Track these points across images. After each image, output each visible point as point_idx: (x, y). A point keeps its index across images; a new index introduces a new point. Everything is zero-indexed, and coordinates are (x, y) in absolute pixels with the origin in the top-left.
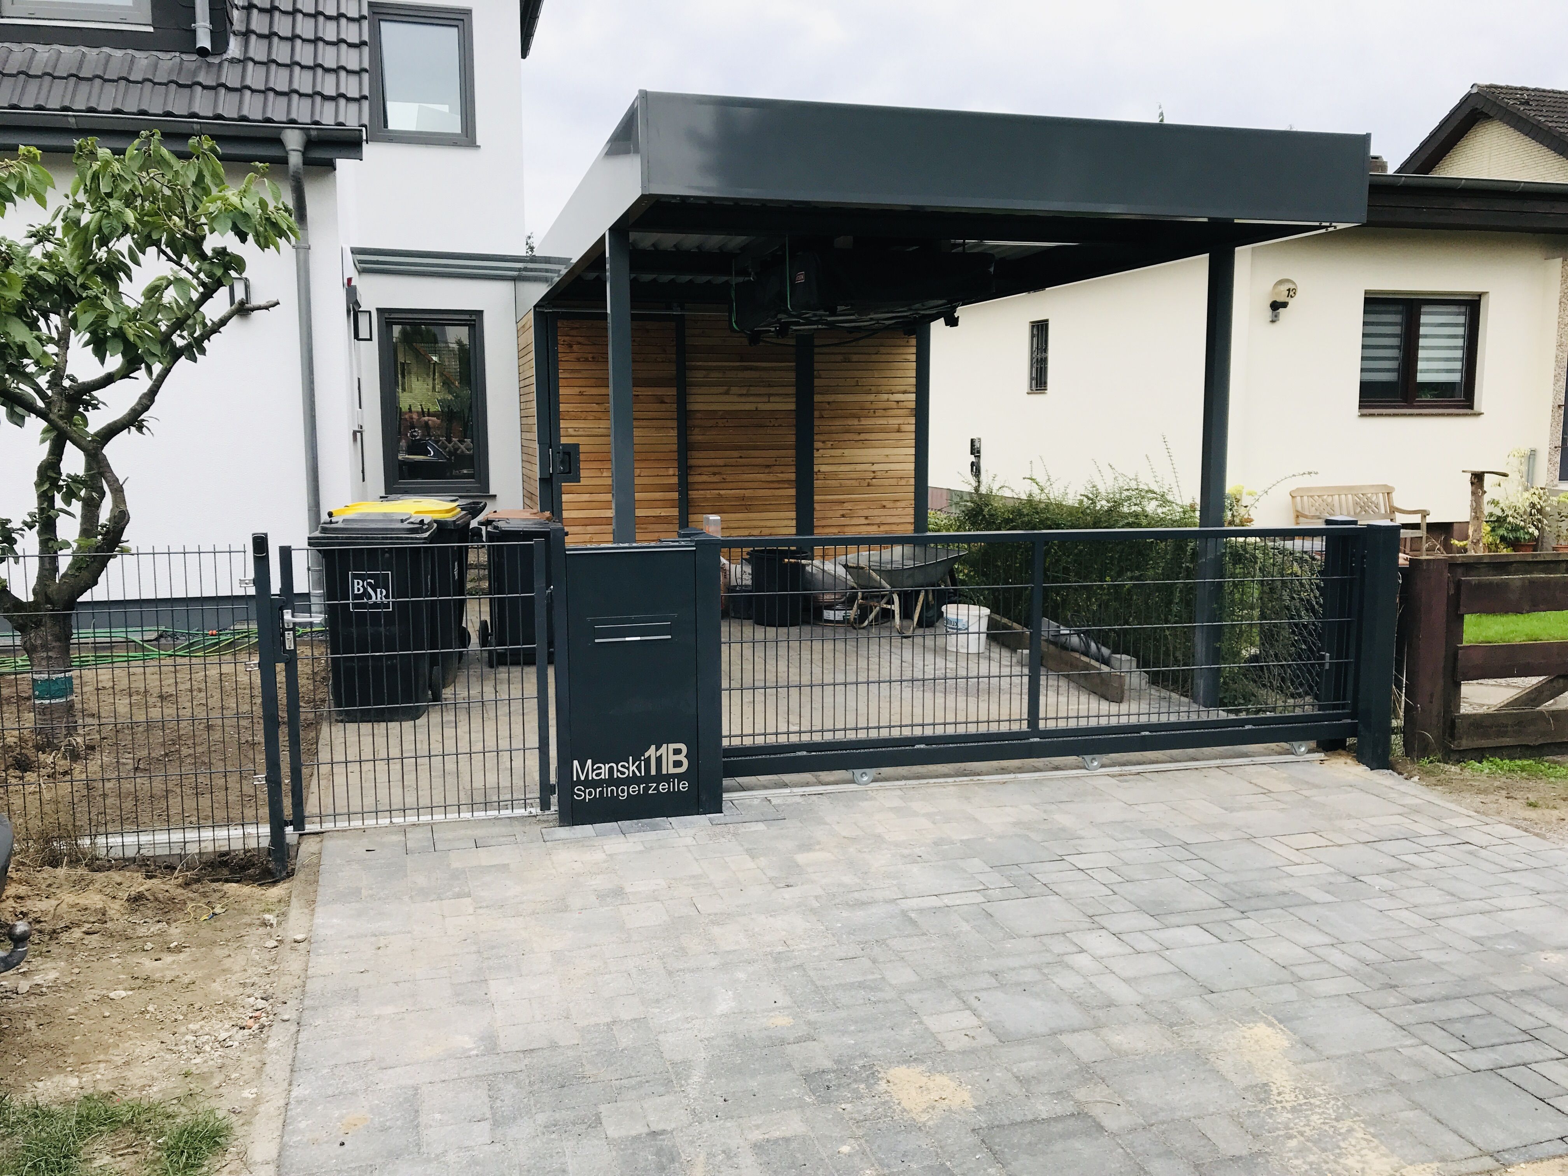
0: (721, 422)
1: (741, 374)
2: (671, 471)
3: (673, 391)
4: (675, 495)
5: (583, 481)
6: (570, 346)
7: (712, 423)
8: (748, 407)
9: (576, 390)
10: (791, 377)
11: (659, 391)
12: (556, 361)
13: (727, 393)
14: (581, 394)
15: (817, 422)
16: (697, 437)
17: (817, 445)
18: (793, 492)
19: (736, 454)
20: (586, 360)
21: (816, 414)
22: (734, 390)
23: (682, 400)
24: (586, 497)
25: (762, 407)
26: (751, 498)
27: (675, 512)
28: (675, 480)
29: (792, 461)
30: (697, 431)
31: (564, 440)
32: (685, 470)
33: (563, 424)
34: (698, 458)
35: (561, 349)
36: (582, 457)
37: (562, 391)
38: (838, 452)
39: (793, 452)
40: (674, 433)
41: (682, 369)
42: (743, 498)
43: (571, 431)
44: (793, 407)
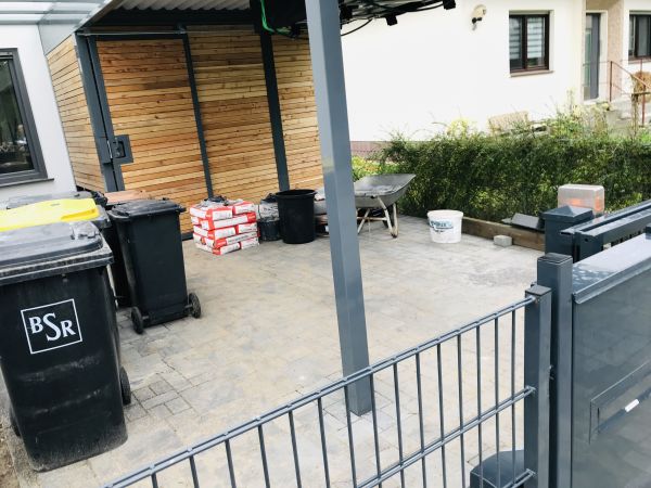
0: (222, 109)
1: (231, 74)
2: (195, 146)
3: (188, 89)
4: (201, 162)
5: (136, 161)
6: (110, 61)
7: (217, 109)
8: (238, 96)
9: (120, 95)
10: (261, 74)
11: (179, 90)
12: (101, 74)
13: (223, 87)
14: (123, 97)
15: (281, 102)
16: (208, 120)
17: (283, 118)
18: (273, 150)
19: (235, 129)
20: (124, 71)
21: (280, 97)
22: (228, 85)
23: (194, 95)
24: (139, 172)
25: (247, 95)
27: (202, 174)
28: (199, 152)
29: (269, 130)
30: (207, 116)
31: (116, 133)
32: (203, 144)
33: (114, 121)
34: (210, 135)
35: (102, 64)
36: (132, 144)
37: (109, 96)
38: (295, 121)
39: (269, 124)
40: (193, 119)
41: (192, 73)
42: (244, 158)
43: (121, 126)
44: (265, 93)
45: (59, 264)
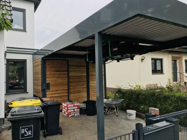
0: (75, 78)
2: (66, 87)
3: (67, 73)
4: (67, 91)
5: (51, 90)
6: (48, 65)
7: (73, 78)
8: (79, 75)
9: (50, 73)
10: (86, 70)
11: (65, 73)
12: (46, 67)
13: (76, 73)
15: (90, 77)
16: (71, 80)
17: (90, 81)
18: (86, 89)
19: (77, 83)
20: (51, 67)
22: (77, 72)
23: (68, 74)
24: (51, 93)
25: (81, 75)
26: (80, 91)
27: (67, 94)
28: (67, 88)
29: (86, 84)
31: (47, 82)
32: (69, 86)
33: (47, 79)
34: (71, 84)
35: (47, 65)
36: (50, 85)
37: (47, 73)
38: (93, 82)
39: (86, 82)
40: (67, 80)
41: (68, 69)
42: (78, 91)
43: (48, 80)
44: (86, 75)
45: (32, 116)
